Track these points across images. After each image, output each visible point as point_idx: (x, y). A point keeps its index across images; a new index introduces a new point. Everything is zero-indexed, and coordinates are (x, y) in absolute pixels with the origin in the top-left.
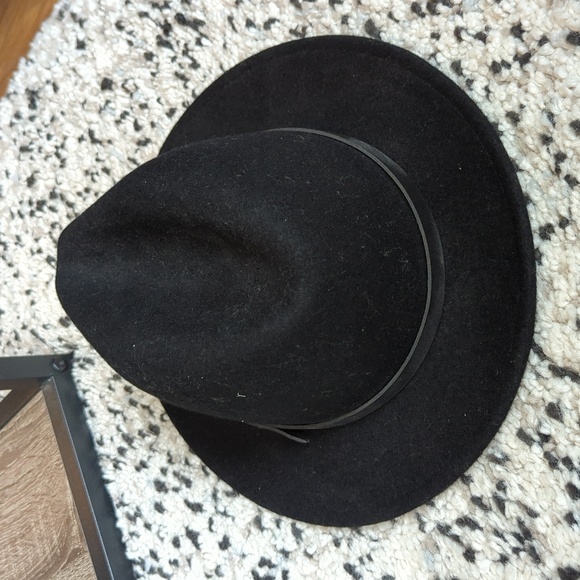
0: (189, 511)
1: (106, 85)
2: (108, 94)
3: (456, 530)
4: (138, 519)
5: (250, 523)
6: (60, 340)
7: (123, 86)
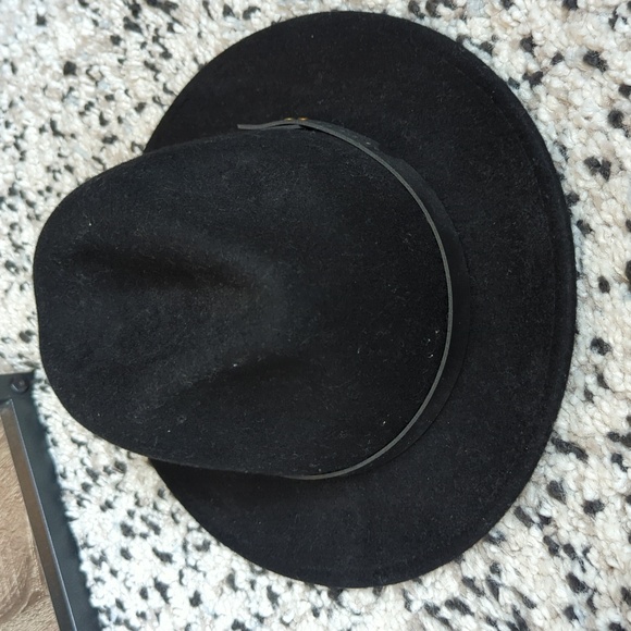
0: (158, 560)
1: (69, 69)
2: (71, 80)
3: (445, 613)
4: (104, 564)
5: (222, 581)
6: (21, 356)
7: (87, 72)
